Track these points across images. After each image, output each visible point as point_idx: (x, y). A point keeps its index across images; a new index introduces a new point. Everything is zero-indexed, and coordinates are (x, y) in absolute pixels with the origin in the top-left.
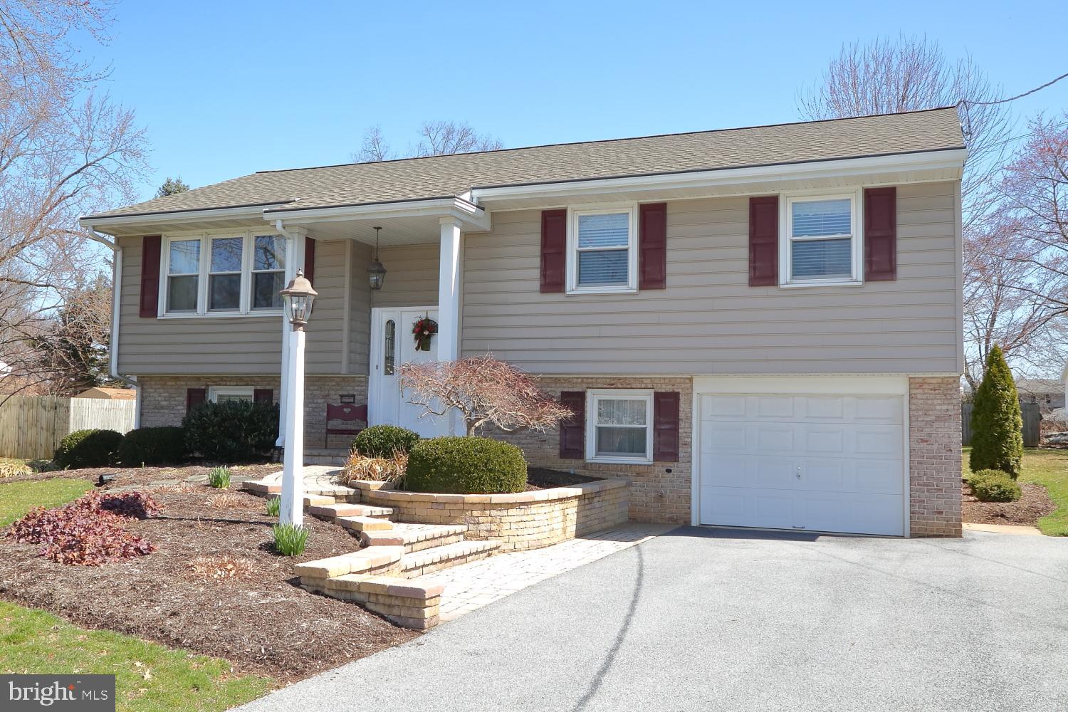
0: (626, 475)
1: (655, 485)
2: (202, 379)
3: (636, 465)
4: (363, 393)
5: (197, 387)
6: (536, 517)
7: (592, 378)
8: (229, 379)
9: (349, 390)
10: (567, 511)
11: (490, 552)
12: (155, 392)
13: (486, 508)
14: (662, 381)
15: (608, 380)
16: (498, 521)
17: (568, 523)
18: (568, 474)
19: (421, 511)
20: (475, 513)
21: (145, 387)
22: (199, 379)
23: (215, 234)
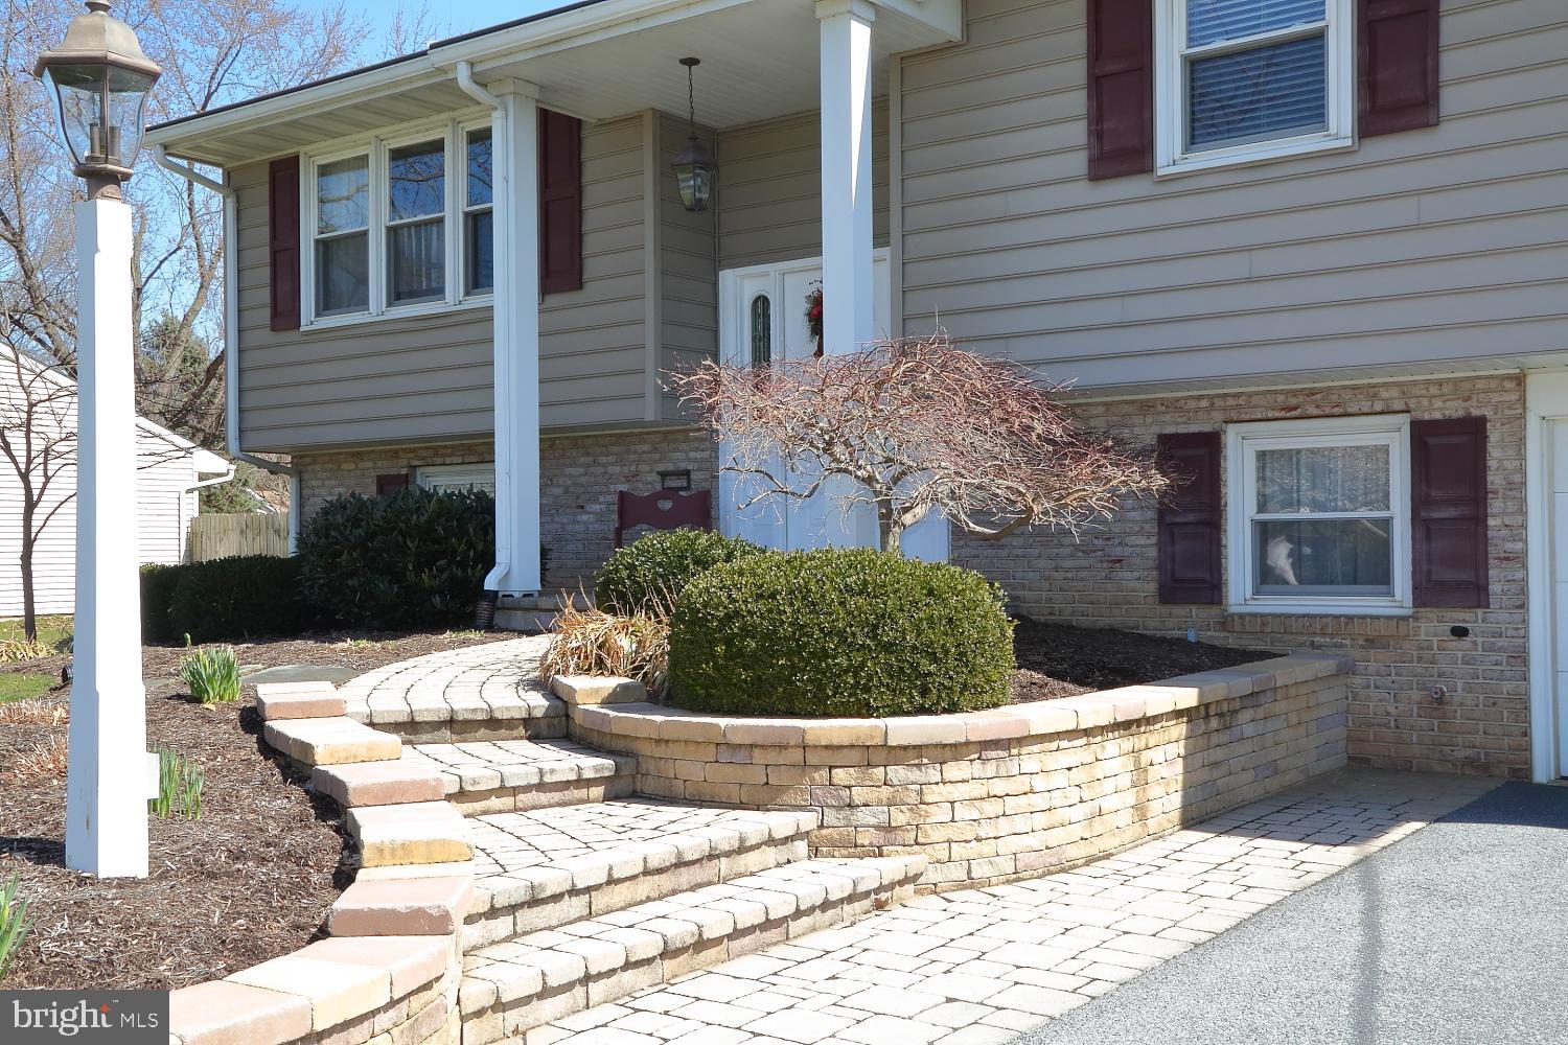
0: (1336, 646)
1: (1420, 671)
2: (401, 455)
3: (1364, 617)
4: (704, 466)
5: (393, 471)
6: (1039, 783)
7: (1238, 395)
8: (450, 451)
9: (678, 459)
10: (1146, 757)
11: (883, 896)
12: (323, 485)
13: (874, 761)
14: (1434, 390)
15: (1281, 398)
16: (913, 798)
17: (1154, 791)
18: (1181, 644)
19: (691, 770)
20: (840, 775)
21: (306, 476)
22: (396, 452)
23: (393, 138)
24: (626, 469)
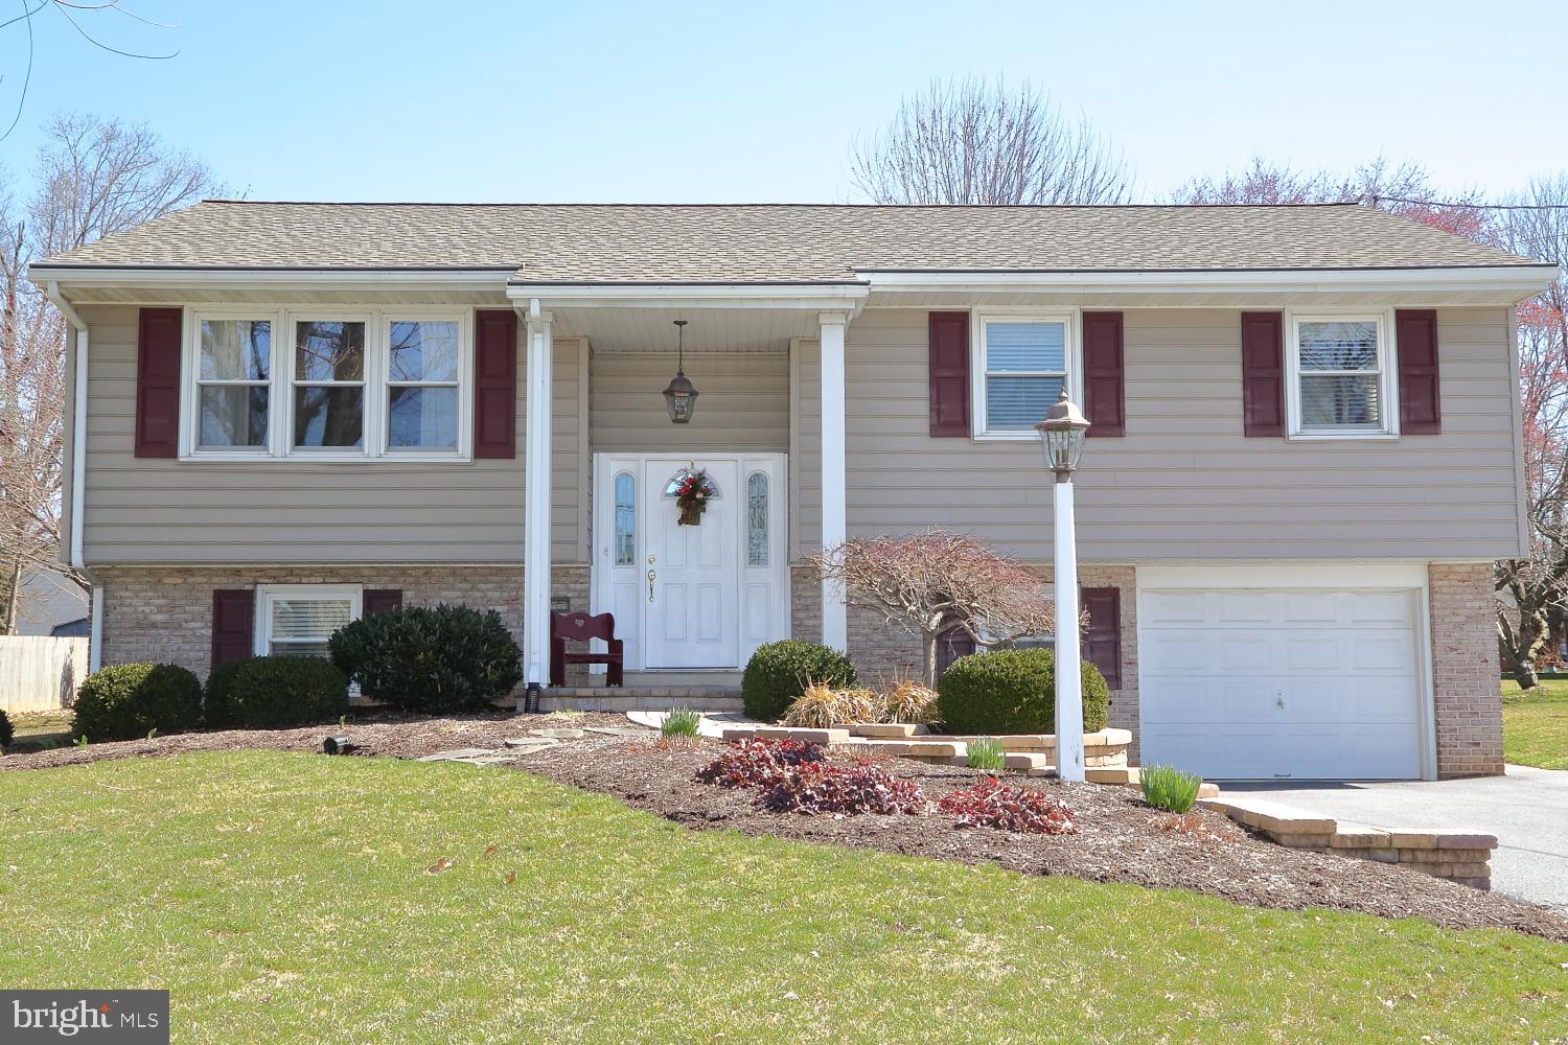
2: (246, 573)
4: (583, 594)
5: (233, 587)
8: (307, 572)
9: (558, 589)
14: (1093, 571)
22: (238, 571)
23: (302, 312)
24: (506, 594)
